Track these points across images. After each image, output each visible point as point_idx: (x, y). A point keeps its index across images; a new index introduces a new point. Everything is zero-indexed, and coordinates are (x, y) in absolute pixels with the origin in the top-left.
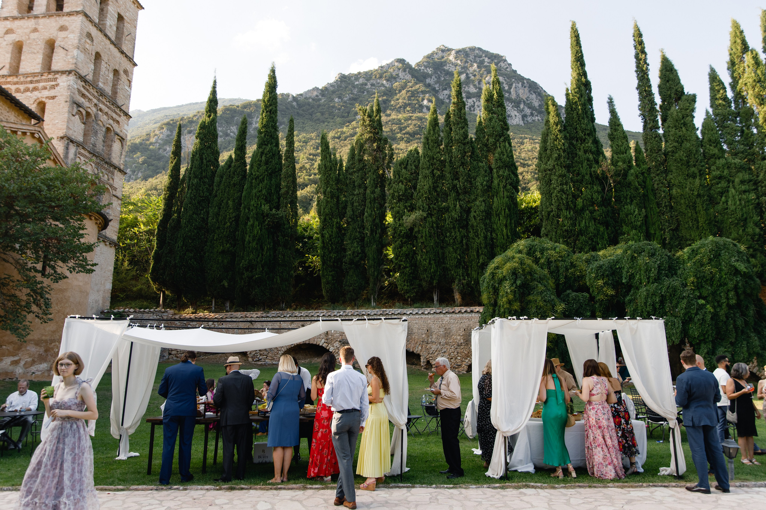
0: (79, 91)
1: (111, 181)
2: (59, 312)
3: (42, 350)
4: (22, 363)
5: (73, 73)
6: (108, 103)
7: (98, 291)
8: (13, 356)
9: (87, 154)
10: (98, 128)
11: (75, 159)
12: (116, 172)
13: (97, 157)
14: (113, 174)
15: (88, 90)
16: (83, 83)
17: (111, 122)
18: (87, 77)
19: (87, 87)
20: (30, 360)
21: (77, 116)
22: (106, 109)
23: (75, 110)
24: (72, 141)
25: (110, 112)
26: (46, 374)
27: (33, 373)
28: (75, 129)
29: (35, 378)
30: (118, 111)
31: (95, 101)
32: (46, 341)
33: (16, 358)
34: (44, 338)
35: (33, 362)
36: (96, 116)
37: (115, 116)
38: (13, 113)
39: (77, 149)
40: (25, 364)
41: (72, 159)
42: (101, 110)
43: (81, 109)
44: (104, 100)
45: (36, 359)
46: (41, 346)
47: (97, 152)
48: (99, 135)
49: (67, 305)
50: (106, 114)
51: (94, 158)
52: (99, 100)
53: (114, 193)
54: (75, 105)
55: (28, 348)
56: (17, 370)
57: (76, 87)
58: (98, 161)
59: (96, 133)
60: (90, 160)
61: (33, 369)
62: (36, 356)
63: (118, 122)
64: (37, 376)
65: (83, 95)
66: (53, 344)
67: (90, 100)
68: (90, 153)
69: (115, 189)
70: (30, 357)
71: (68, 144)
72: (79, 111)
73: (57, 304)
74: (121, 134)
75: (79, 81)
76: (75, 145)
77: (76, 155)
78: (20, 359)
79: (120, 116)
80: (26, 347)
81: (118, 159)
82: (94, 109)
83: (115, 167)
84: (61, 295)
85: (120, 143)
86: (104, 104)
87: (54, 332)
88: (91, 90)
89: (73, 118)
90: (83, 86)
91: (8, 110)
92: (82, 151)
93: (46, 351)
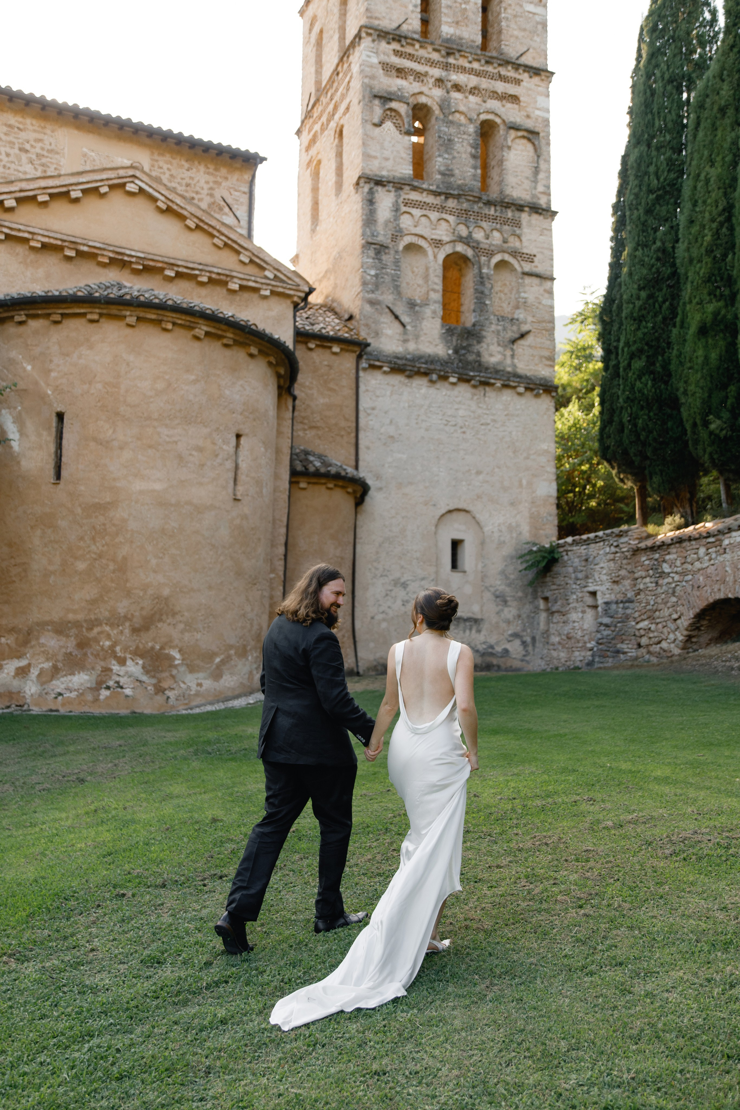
0: (386, 67)
1: (514, 243)
2: (100, 556)
3: (71, 644)
4: (34, 672)
5: (363, 35)
6: (476, 65)
7: (512, 504)
8: (19, 657)
9: (430, 199)
10: (452, 130)
11: (396, 218)
12: (525, 217)
13: (458, 197)
14: (518, 224)
15: (411, 57)
16: (395, 46)
17: (493, 104)
18: (405, 27)
19: (409, 50)
20: (47, 665)
21: (388, 125)
22: (473, 81)
23: (378, 111)
24: (379, 183)
25: (485, 83)
26: (89, 697)
27: (60, 694)
28: (387, 153)
29: (63, 705)
30: (509, 72)
31: (436, 72)
32: (77, 624)
33: (23, 663)
34: (71, 616)
35: (55, 672)
36: (444, 105)
37: (500, 87)
38: (202, 168)
39: (398, 196)
40: (39, 676)
41: (387, 222)
42: (457, 87)
43: (394, 105)
44: (463, 62)
45: (60, 665)
46: (68, 636)
47: (459, 187)
48: (458, 146)
49: (120, 539)
50: (474, 91)
51: (451, 203)
52: (447, 67)
53: (527, 267)
54: (377, 102)
55: (42, 640)
56: (27, 689)
57: (375, 60)
58: (465, 206)
59: (448, 144)
60: (442, 209)
61: (59, 684)
62: (60, 657)
63: (514, 99)
64: (69, 702)
65: (400, 72)
66: (96, 630)
67: (419, 76)
68: (436, 194)
69: (530, 258)
70: (47, 660)
71: (371, 192)
72: (391, 109)
73: (93, 539)
74: (529, 124)
75: (383, 44)
76: (390, 187)
77: (397, 210)
78: (29, 665)
79: (518, 82)
80: (37, 639)
81: (527, 184)
82: (438, 93)
83: (520, 208)
84: (101, 519)
85: (530, 146)
86: (463, 70)
87: (93, 602)
88: (422, 53)
89: (377, 130)
90: (396, 52)
91: (186, 165)
92: (414, 196)
93: (81, 645)
